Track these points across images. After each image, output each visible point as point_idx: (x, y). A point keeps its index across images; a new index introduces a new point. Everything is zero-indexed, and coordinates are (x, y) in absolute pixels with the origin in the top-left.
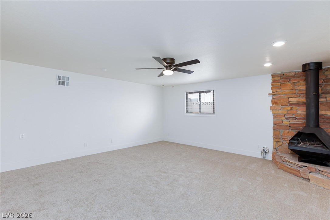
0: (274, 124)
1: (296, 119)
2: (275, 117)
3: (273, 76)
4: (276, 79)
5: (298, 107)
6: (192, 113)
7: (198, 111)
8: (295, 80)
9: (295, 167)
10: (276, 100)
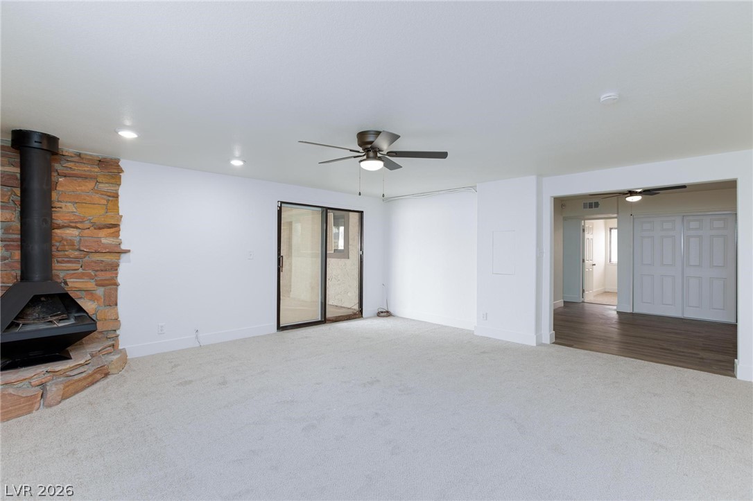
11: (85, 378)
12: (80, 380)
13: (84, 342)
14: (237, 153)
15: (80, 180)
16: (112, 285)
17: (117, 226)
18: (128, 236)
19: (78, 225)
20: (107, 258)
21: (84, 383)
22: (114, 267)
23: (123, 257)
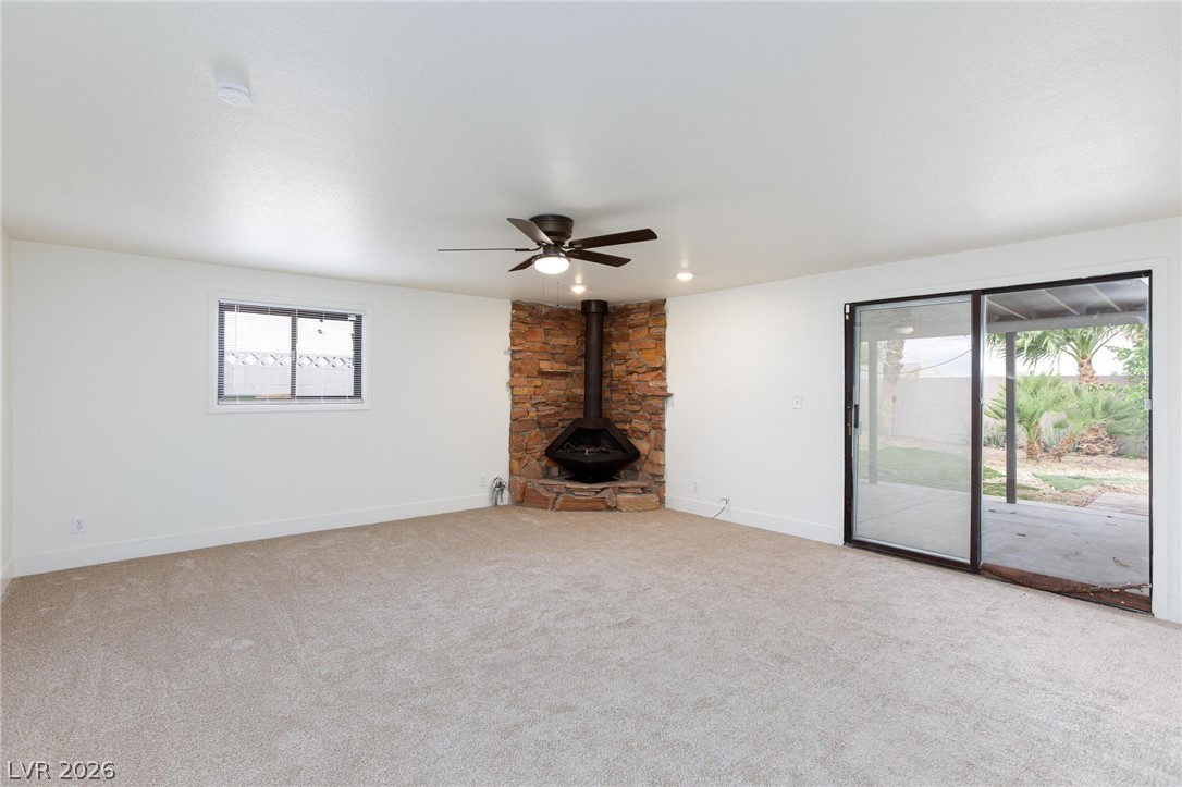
0: (514, 419)
1: (547, 405)
2: (514, 403)
3: (516, 306)
4: (521, 314)
5: (549, 381)
6: (252, 398)
7: (288, 391)
8: (549, 324)
9: (592, 496)
10: (519, 364)
11: (584, 501)
12: (579, 501)
13: (638, 467)
14: (685, 264)
15: (639, 329)
16: (659, 428)
17: (663, 368)
18: (673, 380)
19: (638, 370)
20: (655, 402)
21: (585, 506)
22: (660, 412)
23: (670, 400)
